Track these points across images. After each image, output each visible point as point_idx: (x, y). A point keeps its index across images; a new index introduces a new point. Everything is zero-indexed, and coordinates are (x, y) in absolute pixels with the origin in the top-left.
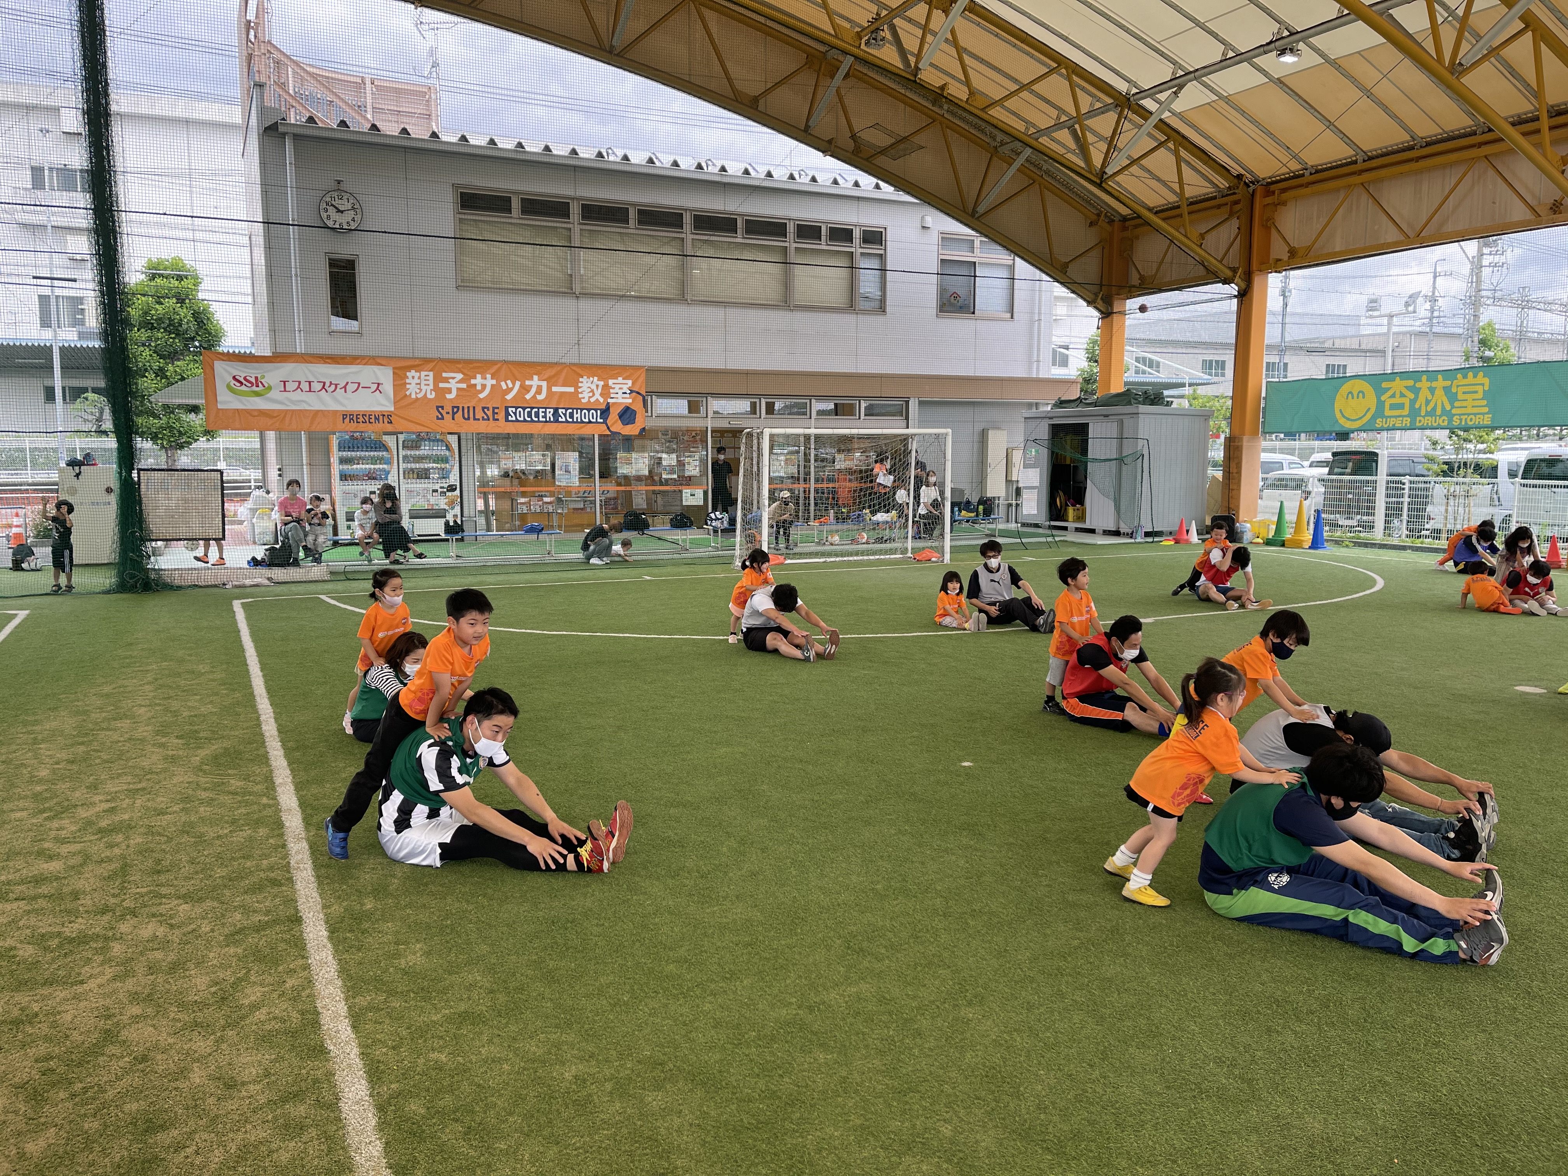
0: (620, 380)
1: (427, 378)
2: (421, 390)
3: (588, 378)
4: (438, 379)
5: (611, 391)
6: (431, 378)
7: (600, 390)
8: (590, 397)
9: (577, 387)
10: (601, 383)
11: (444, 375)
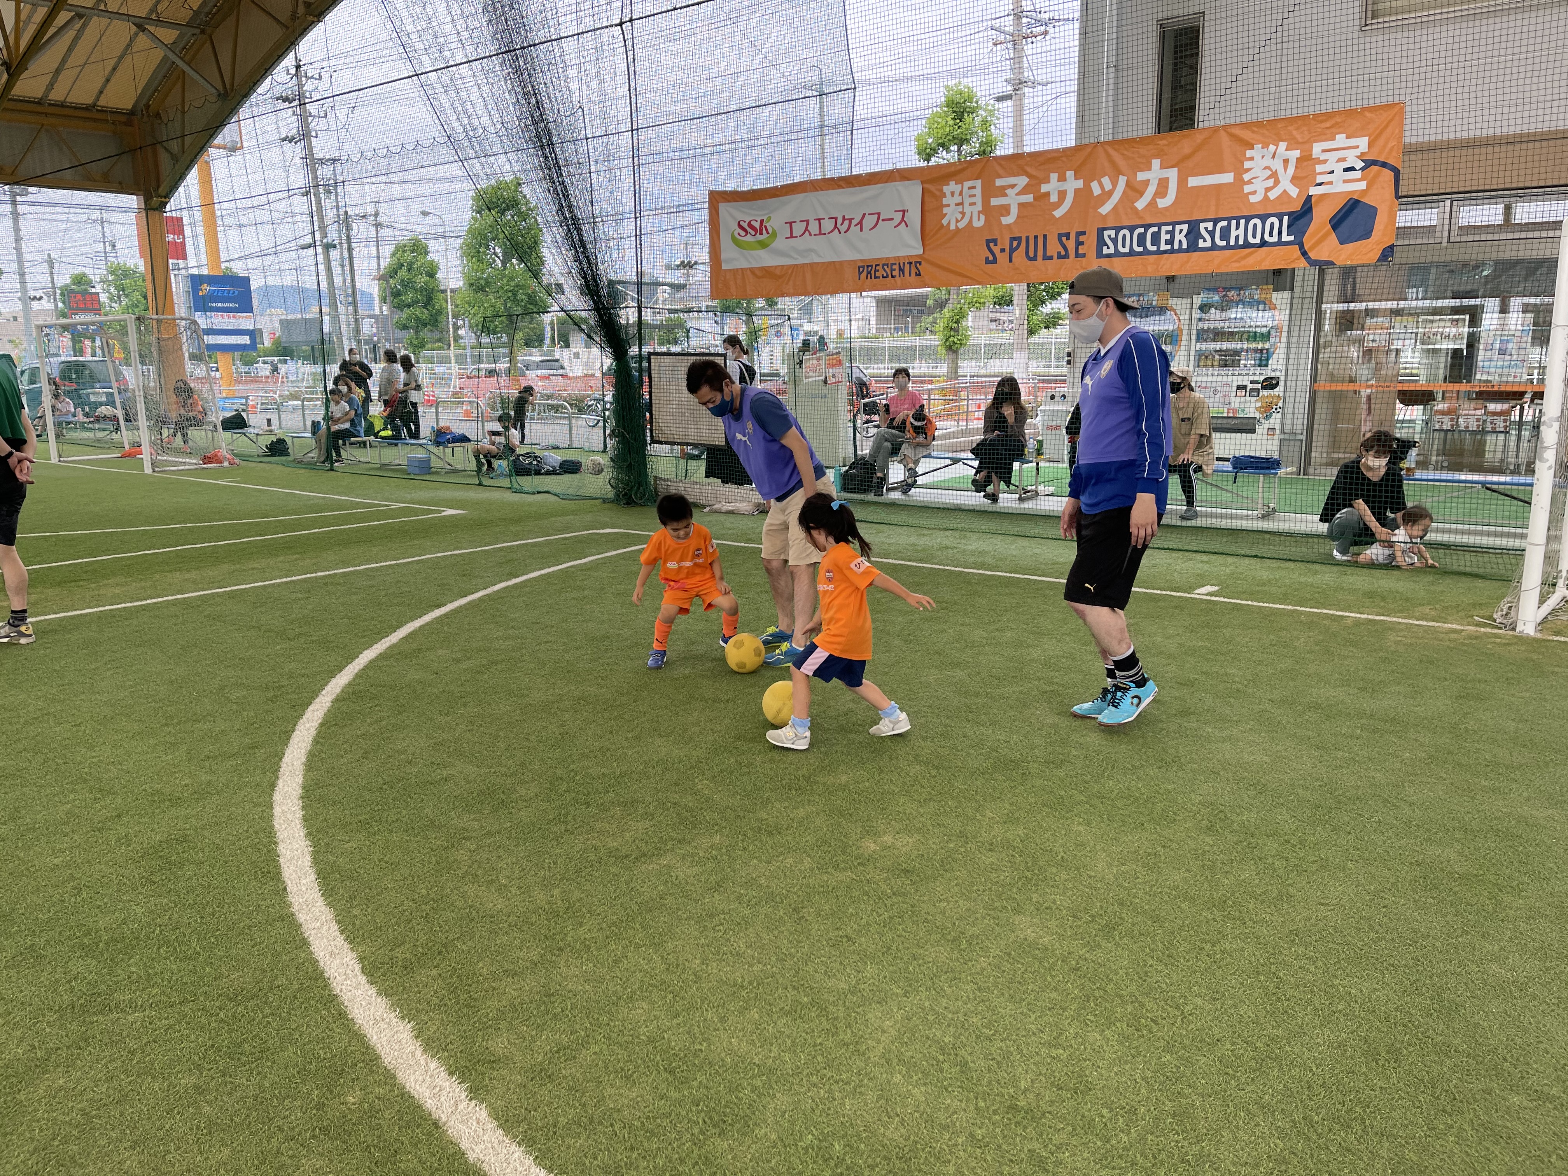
0: (1341, 140)
1: (973, 192)
2: (963, 214)
3: (1265, 146)
4: (989, 191)
5: (1319, 168)
6: (978, 191)
7: (1291, 170)
8: (1268, 190)
9: (1240, 171)
10: (1297, 153)
11: (999, 182)
